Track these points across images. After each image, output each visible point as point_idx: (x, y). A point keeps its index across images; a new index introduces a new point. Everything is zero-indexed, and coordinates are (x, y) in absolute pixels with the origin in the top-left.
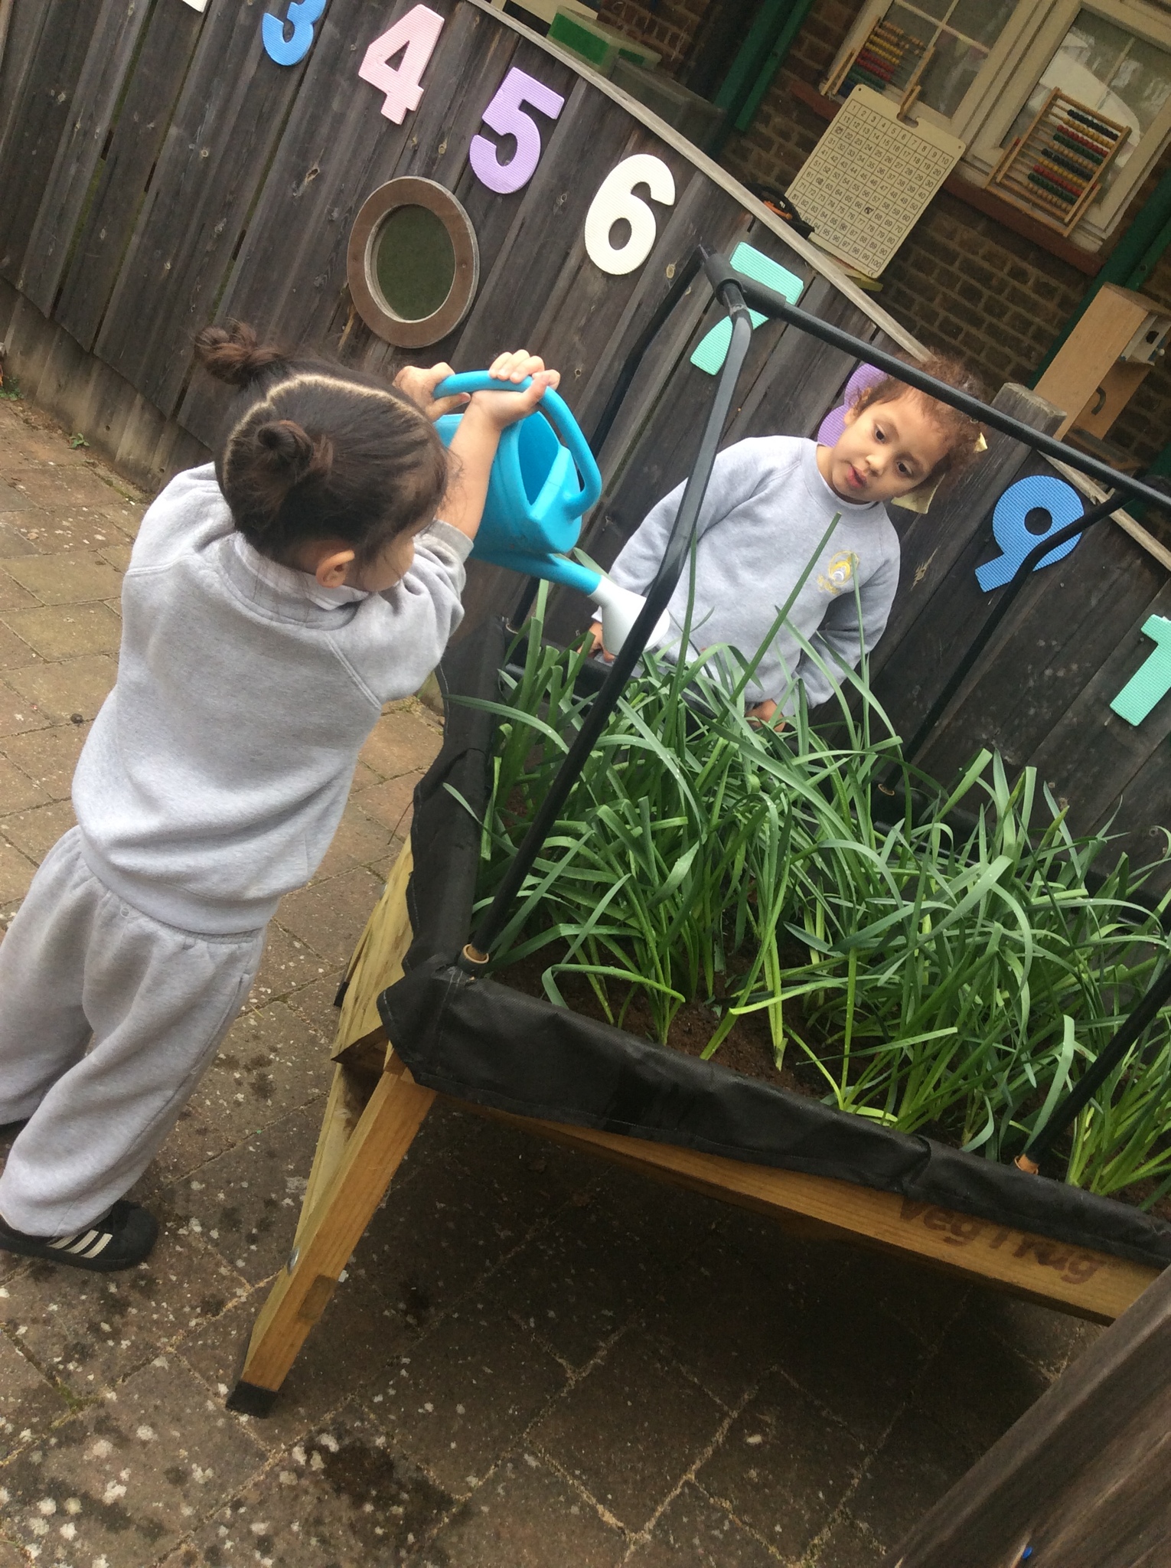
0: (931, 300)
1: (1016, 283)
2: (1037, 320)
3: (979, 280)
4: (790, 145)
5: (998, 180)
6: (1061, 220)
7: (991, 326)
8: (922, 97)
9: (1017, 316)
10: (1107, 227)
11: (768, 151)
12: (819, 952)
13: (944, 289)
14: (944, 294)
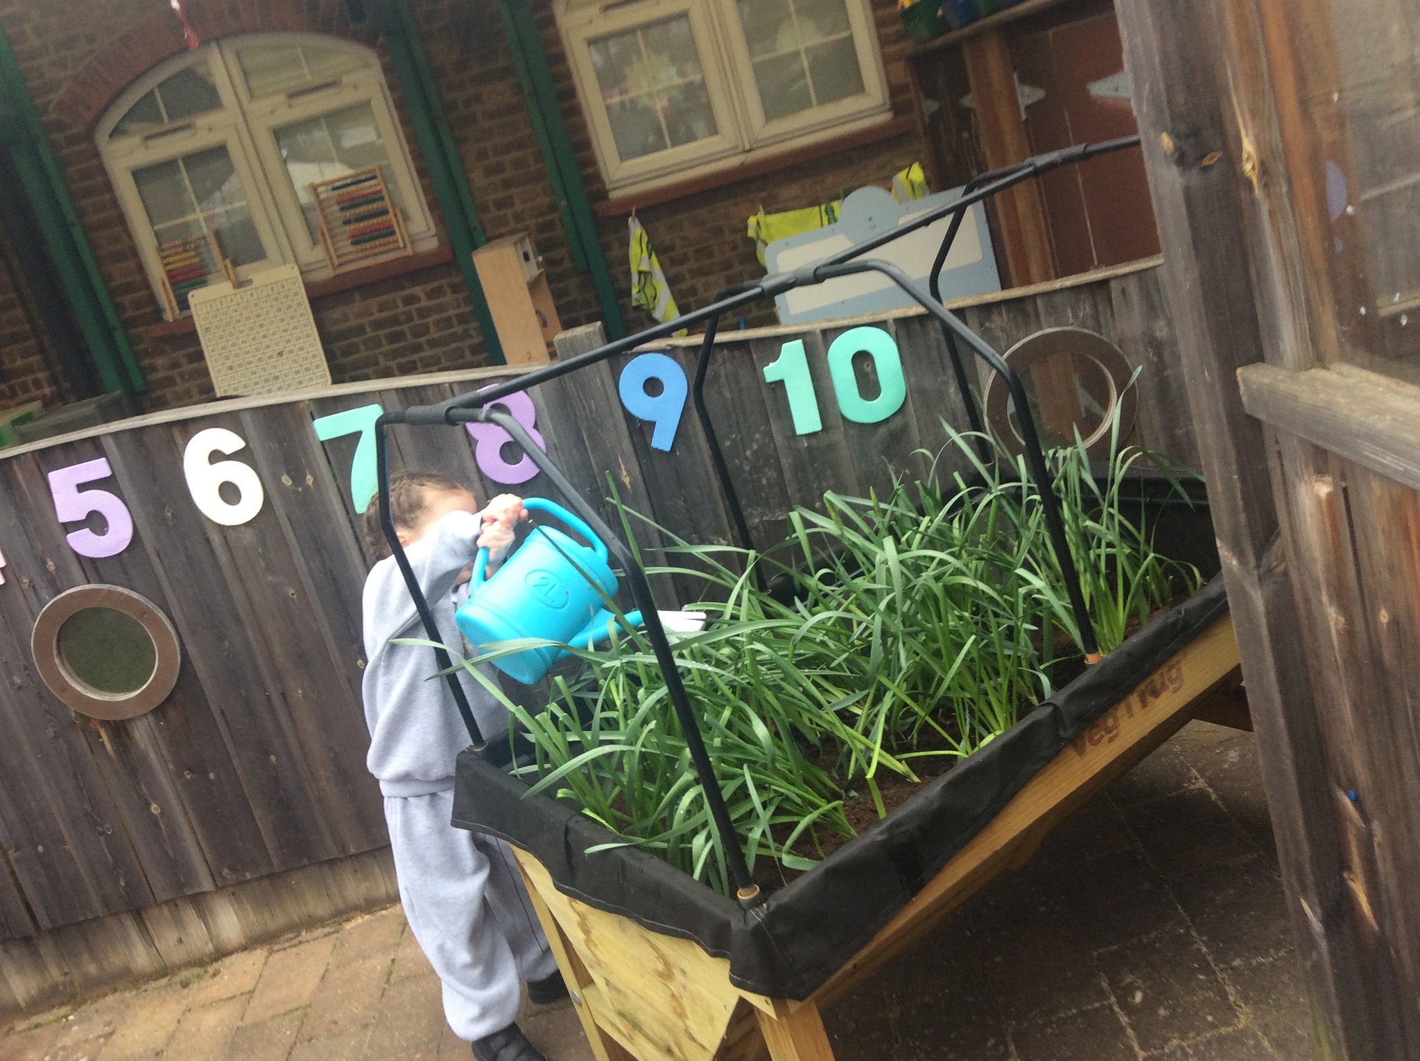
0: (377, 363)
1: (417, 306)
2: (451, 312)
3: (391, 326)
4: (187, 368)
5: (336, 263)
6: (398, 248)
7: (428, 342)
8: (235, 264)
9: (437, 322)
10: (428, 225)
11: (175, 384)
12: (853, 704)
13: (377, 351)
14: (381, 353)
